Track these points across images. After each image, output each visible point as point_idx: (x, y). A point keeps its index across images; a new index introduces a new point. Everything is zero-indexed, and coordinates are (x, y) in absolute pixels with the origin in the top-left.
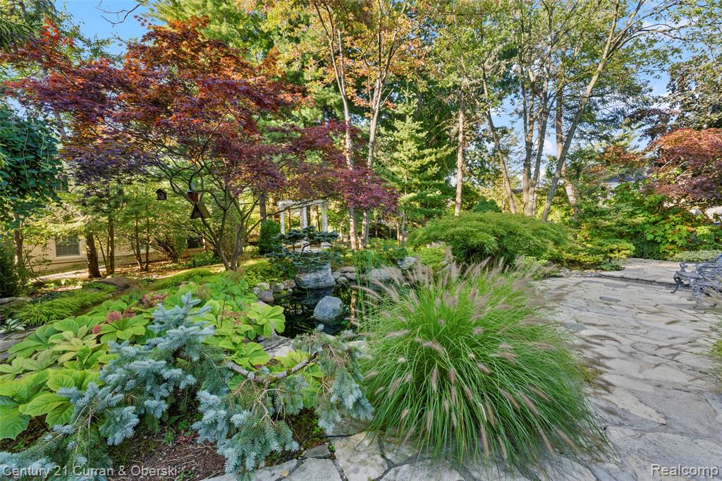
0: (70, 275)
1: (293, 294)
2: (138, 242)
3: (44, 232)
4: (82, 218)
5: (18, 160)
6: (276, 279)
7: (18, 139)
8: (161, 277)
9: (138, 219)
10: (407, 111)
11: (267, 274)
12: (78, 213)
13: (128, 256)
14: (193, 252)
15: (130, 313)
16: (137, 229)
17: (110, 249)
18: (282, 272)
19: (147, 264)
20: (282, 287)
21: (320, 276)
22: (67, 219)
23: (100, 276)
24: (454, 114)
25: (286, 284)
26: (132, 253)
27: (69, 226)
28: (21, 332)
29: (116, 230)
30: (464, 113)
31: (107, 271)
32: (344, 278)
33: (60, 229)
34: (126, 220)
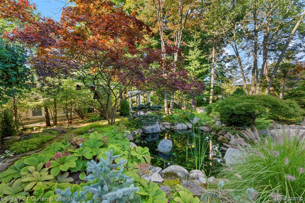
0: (38, 124)
1: (141, 136)
2: (67, 110)
3: (26, 106)
4: (42, 99)
5: (7, 66)
6: (133, 129)
7: (6, 55)
8: (78, 127)
9: (66, 100)
10: (195, 45)
11: (128, 126)
12: (41, 97)
13: (62, 116)
14: (90, 114)
15: (67, 153)
16: (66, 104)
17: (55, 113)
18: (135, 125)
19: (71, 120)
20: (136, 133)
21: (154, 127)
22: (36, 99)
23: (50, 125)
24: (210, 49)
25: (138, 131)
26: (64, 115)
27: (37, 103)
28: (12, 158)
29: (58, 105)
30: (215, 49)
31: (54, 123)
32: (164, 128)
33: (33, 104)
34: (61, 100)
